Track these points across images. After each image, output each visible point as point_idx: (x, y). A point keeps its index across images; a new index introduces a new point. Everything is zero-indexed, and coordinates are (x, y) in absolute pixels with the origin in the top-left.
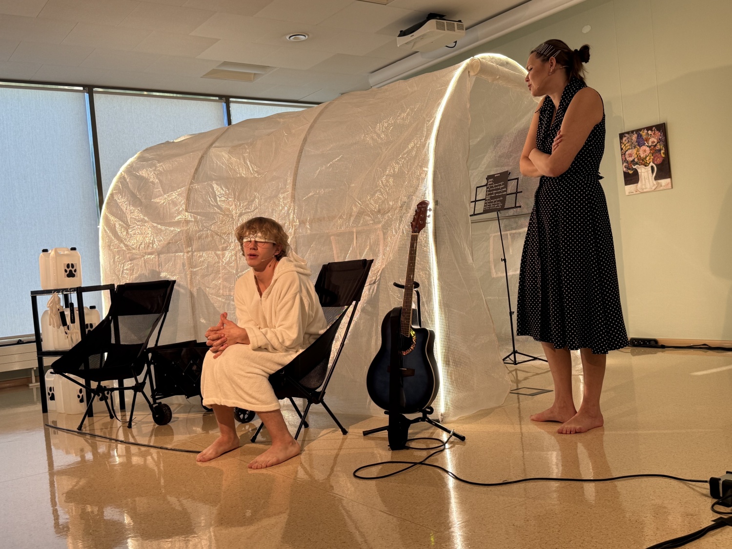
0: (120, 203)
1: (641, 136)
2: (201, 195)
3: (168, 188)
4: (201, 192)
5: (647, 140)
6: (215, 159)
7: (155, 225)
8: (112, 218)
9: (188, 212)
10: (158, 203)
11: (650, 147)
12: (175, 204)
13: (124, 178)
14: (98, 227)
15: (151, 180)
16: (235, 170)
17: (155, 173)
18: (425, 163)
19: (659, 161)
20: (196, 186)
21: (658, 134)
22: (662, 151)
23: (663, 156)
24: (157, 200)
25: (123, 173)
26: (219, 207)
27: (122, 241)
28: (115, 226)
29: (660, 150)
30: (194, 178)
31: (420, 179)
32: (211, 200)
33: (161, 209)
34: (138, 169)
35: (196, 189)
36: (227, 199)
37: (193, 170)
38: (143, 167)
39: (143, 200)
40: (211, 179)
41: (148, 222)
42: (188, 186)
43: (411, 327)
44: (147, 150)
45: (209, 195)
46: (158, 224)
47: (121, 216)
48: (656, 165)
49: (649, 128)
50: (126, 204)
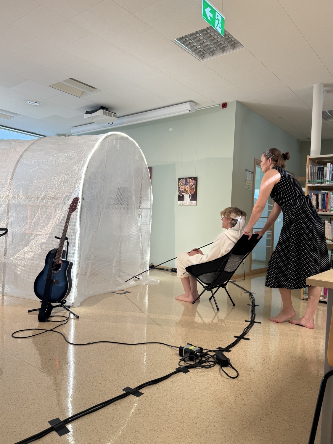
1: (187, 181)
5: (189, 183)
11: (190, 186)
19: (193, 193)
21: (194, 181)
22: (195, 189)
23: (195, 191)
29: (194, 188)
31: (77, 185)
43: (61, 259)
48: (191, 194)
49: (190, 178)
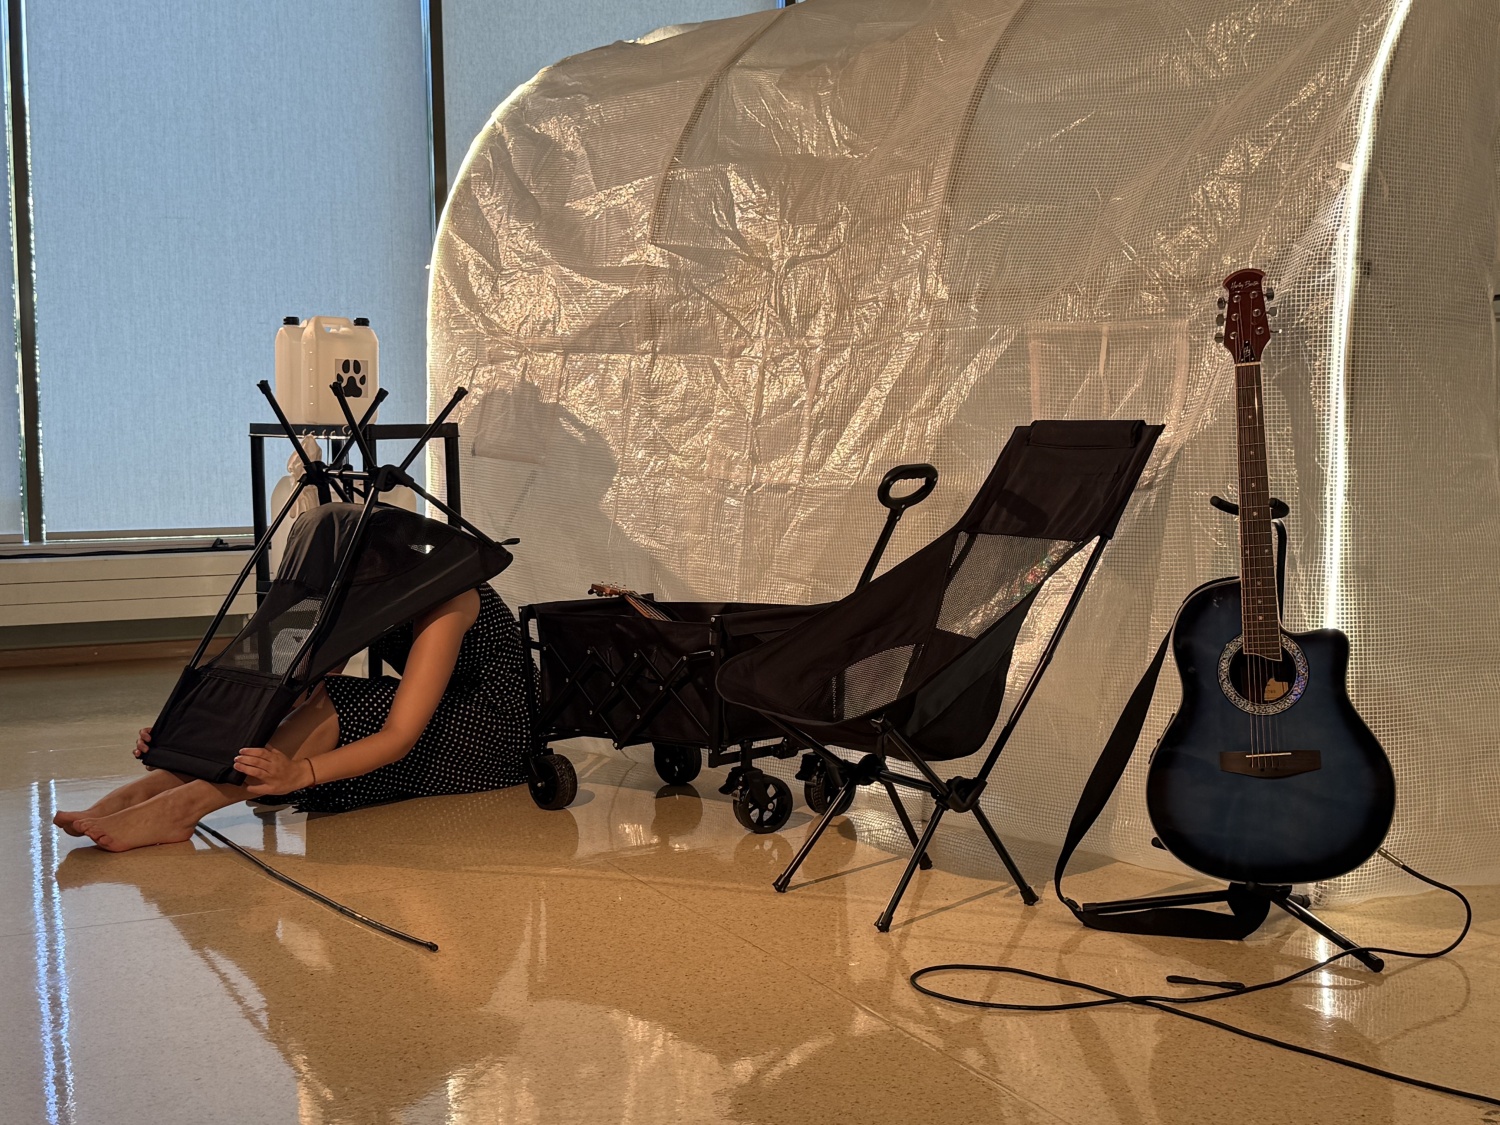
0: (485, 206)
2: (694, 199)
3: (610, 175)
4: (696, 192)
6: (739, 101)
7: (566, 271)
8: (461, 245)
9: (656, 245)
10: (582, 212)
12: (622, 218)
13: (500, 137)
14: (427, 267)
15: (569, 148)
16: (790, 136)
17: (578, 130)
18: (1344, 146)
20: (684, 174)
24: (579, 205)
25: (499, 125)
26: (738, 237)
27: (479, 310)
28: (467, 269)
30: (679, 151)
31: (1324, 194)
32: (720, 216)
33: (588, 231)
34: (538, 117)
35: (682, 182)
36: (763, 215)
37: (679, 130)
38: (550, 111)
39: (545, 204)
40: (727, 159)
41: (551, 263)
42: (662, 174)
44: (564, 63)
45: (715, 201)
46: (576, 269)
47: (485, 244)
50: (499, 212)
